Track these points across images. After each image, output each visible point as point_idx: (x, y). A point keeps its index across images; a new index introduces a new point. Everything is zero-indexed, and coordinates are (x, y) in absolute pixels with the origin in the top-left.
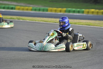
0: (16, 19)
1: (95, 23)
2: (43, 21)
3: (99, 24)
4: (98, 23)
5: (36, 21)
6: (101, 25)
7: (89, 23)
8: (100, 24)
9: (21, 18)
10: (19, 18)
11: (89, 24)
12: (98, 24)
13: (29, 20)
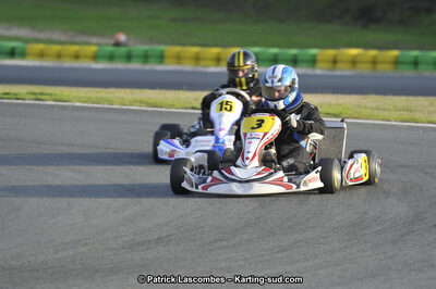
0: (29, 96)
1: (360, 107)
2: (142, 102)
3: (378, 109)
4: (374, 105)
5: (111, 103)
6: (385, 114)
7: (338, 105)
8: (384, 110)
9: (50, 95)
10: (41, 94)
11: (336, 112)
12: (373, 109)
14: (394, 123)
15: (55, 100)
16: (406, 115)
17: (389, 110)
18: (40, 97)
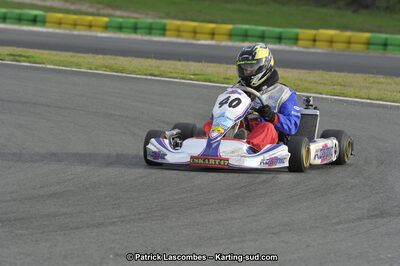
0: (7, 58)
1: (301, 80)
2: (107, 67)
3: (315, 82)
4: (312, 79)
5: (78, 65)
6: (321, 88)
9: (28, 57)
10: (20, 56)
13: (54, 65)
14: (324, 96)
15: (30, 62)
16: (338, 89)
17: (325, 84)
18: (17, 58)
